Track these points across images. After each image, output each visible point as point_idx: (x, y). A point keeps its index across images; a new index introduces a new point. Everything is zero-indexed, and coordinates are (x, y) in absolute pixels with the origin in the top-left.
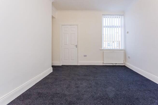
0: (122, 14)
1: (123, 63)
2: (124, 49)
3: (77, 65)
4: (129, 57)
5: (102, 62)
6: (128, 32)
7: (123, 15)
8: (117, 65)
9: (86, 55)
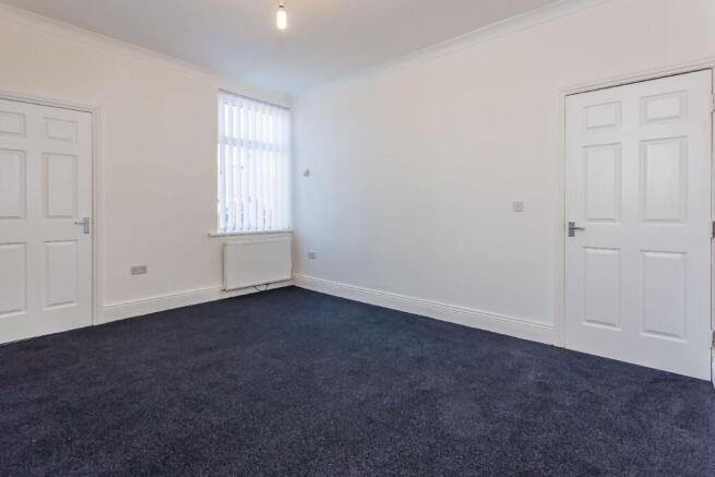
0: (285, 104)
1: (288, 277)
2: (291, 229)
3: (89, 324)
4: (312, 256)
5: (218, 286)
6: (307, 173)
7: (287, 109)
8: (270, 287)
9: (143, 264)
